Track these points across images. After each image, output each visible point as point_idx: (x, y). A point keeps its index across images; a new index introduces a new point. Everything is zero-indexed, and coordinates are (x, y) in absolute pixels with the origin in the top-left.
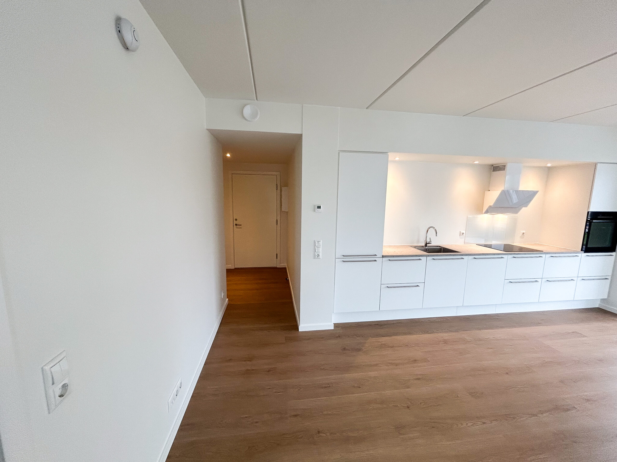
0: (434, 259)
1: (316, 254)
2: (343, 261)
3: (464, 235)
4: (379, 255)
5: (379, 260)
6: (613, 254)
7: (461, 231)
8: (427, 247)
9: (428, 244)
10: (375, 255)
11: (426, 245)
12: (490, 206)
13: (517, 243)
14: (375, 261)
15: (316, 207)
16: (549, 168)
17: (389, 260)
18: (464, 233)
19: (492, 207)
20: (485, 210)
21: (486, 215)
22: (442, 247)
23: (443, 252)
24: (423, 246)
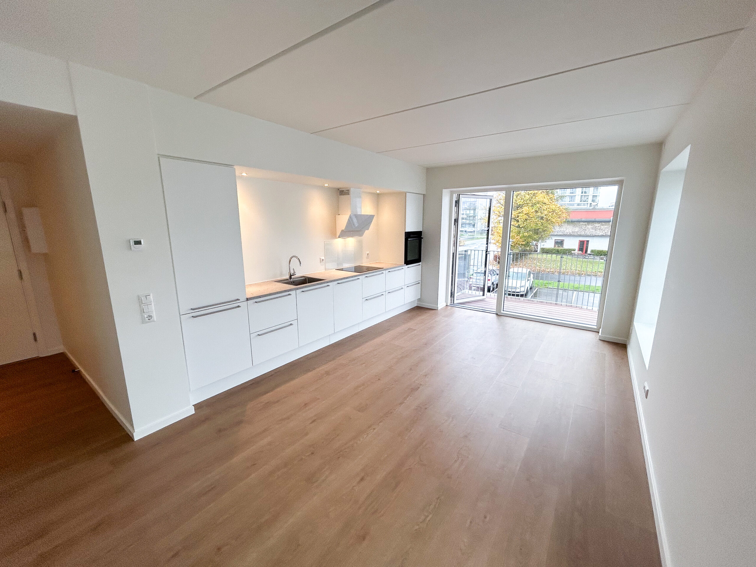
0: (303, 291)
1: (146, 316)
2: (192, 317)
3: (324, 261)
4: (242, 299)
5: (243, 305)
6: (420, 263)
7: (321, 258)
8: (292, 280)
9: (292, 276)
10: (238, 299)
11: (290, 278)
12: (342, 231)
13: (365, 263)
14: (239, 306)
15: (132, 243)
16: (378, 195)
17: (256, 302)
18: (324, 259)
19: (344, 231)
20: (338, 234)
21: (339, 239)
22: (307, 277)
23: (308, 283)
24: (288, 279)
